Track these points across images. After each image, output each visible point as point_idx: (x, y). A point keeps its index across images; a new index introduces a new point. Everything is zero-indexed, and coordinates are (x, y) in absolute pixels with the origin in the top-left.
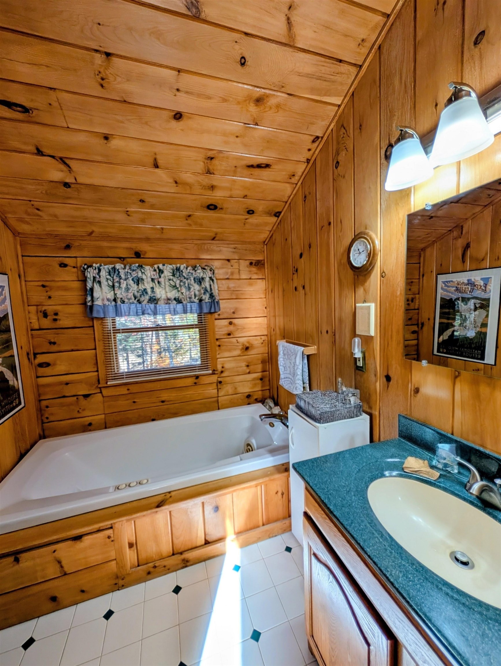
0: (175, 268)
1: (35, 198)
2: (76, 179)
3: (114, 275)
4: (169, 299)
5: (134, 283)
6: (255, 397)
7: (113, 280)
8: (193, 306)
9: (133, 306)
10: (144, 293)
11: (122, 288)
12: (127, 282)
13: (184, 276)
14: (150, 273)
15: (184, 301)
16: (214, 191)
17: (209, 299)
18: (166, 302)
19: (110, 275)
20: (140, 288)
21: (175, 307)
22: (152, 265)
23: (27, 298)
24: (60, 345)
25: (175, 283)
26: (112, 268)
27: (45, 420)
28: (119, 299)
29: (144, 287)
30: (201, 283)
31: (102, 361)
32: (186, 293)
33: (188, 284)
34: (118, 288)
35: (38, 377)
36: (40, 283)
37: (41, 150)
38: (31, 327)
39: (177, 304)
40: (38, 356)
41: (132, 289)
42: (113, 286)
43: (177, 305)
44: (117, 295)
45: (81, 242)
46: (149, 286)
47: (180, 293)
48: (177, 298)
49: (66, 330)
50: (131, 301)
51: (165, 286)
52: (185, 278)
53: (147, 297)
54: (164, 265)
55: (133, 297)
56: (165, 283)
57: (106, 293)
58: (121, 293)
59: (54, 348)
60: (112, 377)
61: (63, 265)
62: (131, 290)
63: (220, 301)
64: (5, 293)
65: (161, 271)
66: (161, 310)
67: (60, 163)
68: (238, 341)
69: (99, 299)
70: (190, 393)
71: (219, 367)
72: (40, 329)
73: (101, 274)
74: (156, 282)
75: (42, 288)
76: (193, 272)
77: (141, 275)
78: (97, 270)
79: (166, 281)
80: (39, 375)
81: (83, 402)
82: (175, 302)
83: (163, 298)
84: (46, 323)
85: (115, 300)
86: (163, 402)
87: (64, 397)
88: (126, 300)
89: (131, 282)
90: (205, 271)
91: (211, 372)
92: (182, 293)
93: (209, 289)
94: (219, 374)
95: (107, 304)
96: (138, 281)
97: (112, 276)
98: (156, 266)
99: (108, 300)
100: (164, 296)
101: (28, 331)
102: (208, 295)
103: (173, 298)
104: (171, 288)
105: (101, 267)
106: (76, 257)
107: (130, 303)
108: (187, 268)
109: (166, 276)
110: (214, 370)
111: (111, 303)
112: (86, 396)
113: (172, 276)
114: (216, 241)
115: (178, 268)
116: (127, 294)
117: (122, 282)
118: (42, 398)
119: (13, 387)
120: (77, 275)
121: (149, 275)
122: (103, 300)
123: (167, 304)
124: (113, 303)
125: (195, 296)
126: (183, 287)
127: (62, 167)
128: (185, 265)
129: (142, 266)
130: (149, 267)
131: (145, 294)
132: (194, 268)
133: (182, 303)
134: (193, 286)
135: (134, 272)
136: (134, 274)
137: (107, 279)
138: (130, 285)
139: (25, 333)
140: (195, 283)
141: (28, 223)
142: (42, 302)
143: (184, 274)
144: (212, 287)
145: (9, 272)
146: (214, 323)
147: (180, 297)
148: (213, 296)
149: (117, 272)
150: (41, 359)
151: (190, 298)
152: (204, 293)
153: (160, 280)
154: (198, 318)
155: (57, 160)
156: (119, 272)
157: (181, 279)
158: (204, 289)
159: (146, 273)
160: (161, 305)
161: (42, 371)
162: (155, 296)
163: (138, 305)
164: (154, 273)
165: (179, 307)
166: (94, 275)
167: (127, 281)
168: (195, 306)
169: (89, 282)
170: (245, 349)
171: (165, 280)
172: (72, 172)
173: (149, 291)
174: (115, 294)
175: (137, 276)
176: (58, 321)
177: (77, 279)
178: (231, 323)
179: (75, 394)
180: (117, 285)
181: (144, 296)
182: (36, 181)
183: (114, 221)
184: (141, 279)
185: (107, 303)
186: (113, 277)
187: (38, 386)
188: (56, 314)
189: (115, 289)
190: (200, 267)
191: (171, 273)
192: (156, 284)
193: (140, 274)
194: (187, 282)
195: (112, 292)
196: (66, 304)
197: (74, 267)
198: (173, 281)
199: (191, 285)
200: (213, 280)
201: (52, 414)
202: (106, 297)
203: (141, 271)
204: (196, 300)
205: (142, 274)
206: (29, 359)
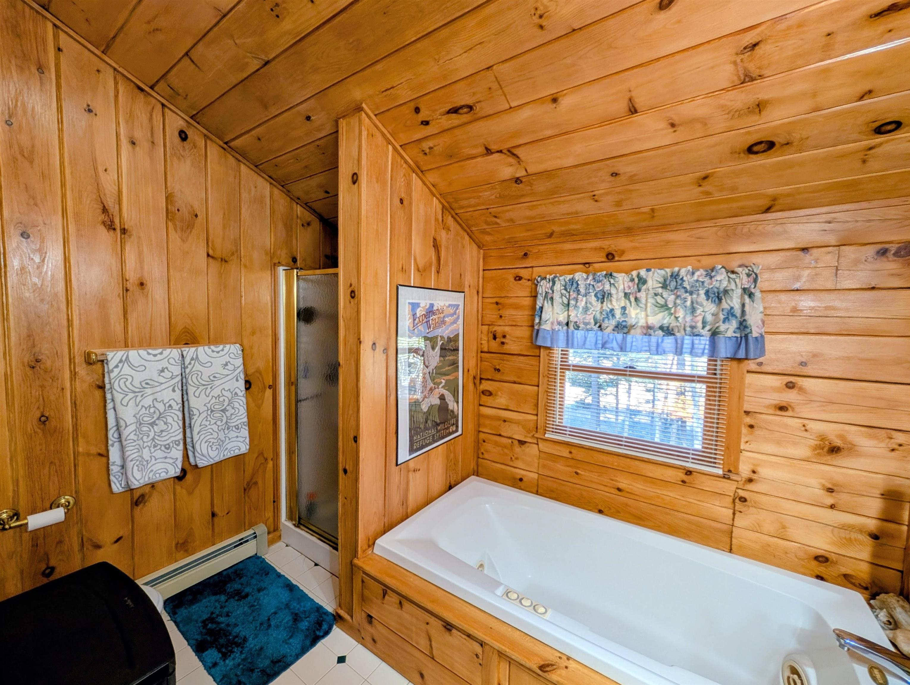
0: (669, 274)
1: (491, 205)
2: (526, 170)
3: (570, 289)
4: (649, 327)
5: (598, 301)
6: (844, 570)
7: (569, 295)
8: (696, 342)
9: (591, 335)
10: (610, 315)
11: (579, 307)
12: (587, 299)
13: (685, 288)
14: (624, 284)
15: (678, 332)
16: (763, 113)
17: (735, 332)
18: (645, 332)
19: (566, 289)
20: (605, 308)
21: (660, 341)
22: (627, 272)
23: (482, 316)
24: (503, 373)
25: (666, 301)
26: (570, 280)
27: (481, 456)
28: (573, 323)
29: (610, 307)
30: (720, 300)
31: (543, 404)
32: (684, 317)
33: (692, 303)
34: (573, 308)
35: (480, 405)
36: (494, 300)
37: (489, 148)
38: (481, 348)
39: (664, 336)
40: (483, 381)
41: (593, 309)
42: (568, 305)
43: (666, 338)
44: (571, 317)
45: (540, 247)
46: (619, 305)
47: (673, 317)
48: (667, 325)
49: (511, 356)
50: (588, 327)
51: (646, 305)
52: (686, 292)
53: (613, 323)
54: (648, 270)
55: (592, 321)
56: (647, 300)
57: (557, 313)
58: (577, 314)
59: (498, 376)
60: (553, 428)
61: (519, 278)
62: (591, 311)
63: (767, 337)
64: (459, 312)
65: (642, 281)
66: (634, 344)
67: (509, 156)
68: (808, 427)
69: (548, 322)
70: (672, 495)
71: (744, 470)
72: (489, 352)
73: (555, 288)
74: (632, 299)
75: (495, 306)
76: (707, 280)
77: (609, 288)
78: (551, 283)
79: (649, 296)
80: (482, 403)
81: (518, 449)
82: (660, 333)
83: (640, 324)
84: (494, 345)
85: (567, 324)
86: (619, 490)
87: (500, 435)
88: (582, 326)
89: (593, 299)
90: (733, 276)
91: (720, 472)
92: (677, 318)
93: (738, 312)
94: (741, 483)
95: (557, 330)
96: (603, 297)
97: (568, 290)
98: (635, 273)
99: (559, 323)
100: (642, 322)
101: (477, 353)
102: (734, 324)
103: (658, 325)
104: (656, 309)
105: (556, 279)
106: (532, 267)
107: (588, 330)
108: (693, 274)
109: (650, 288)
110: (730, 471)
111: (562, 328)
112: (522, 443)
113: (662, 287)
114: (774, 214)
115: (676, 274)
116: (584, 316)
117: (580, 299)
118: (481, 429)
119: (452, 411)
120: (530, 290)
121: (621, 287)
122: (552, 323)
123: (645, 334)
124: (565, 328)
125: (704, 323)
126: (679, 307)
127: (512, 160)
128: (690, 268)
129: (611, 275)
130: (624, 274)
131: (611, 317)
132: (711, 272)
133: (674, 334)
134: (702, 305)
135: (600, 284)
136: (599, 287)
137: (562, 295)
138: (591, 303)
139: (475, 355)
140: (707, 300)
141: (489, 234)
142: (494, 322)
143: (686, 285)
144: (747, 308)
145: (466, 290)
146: (742, 379)
147: (671, 325)
148: (746, 327)
149: (575, 285)
150: (486, 386)
151: (692, 327)
152: (726, 320)
153: (638, 295)
154: (709, 365)
155: (505, 154)
156: (578, 285)
157: (678, 293)
158: (725, 313)
159: (616, 285)
160: (635, 337)
161: (485, 399)
162: (625, 321)
163: (599, 333)
164: (631, 284)
165: (669, 342)
166: (547, 290)
167: (588, 297)
168: (704, 342)
169: (540, 299)
170: (826, 449)
171: (647, 294)
172: (521, 163)
173: (618, 313)
174: (569, 316)
175: (603, 291)
176: (505, 345)
177: (530, 295)
178: (790, 386)
179: (511, 436)
180: (572, 302)
181: (609, 319)
182: (489, 185)
183: (577, 213)
184: (609, 294)
185: (557, 327)
186: (569, 292)
187: (480, 416)
188: (504, 337)
189: (570, 308)
190: (723, 270)
191: (660, 283)
192: (630, 302)
193: (607, 287)
194: (689, 298)
195: (566, 313)
196: (515, 326)
197: (529, 280)
198: (662, 297)
199: (697, 303)
200: (751, 295)
201: (487, 451)
202: (557, 320)
203: (610, 281)
204: (706, 332)
205: (610, 286)
206: (475, 384)
